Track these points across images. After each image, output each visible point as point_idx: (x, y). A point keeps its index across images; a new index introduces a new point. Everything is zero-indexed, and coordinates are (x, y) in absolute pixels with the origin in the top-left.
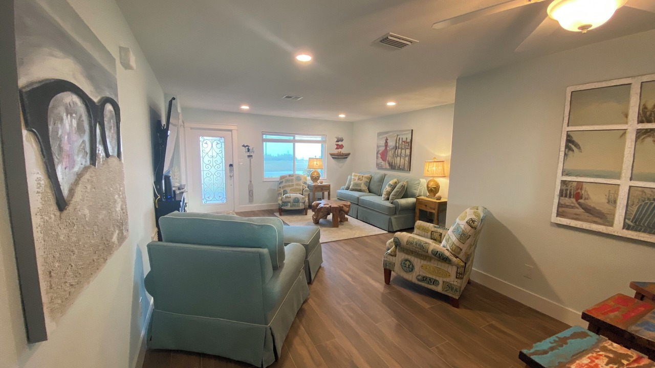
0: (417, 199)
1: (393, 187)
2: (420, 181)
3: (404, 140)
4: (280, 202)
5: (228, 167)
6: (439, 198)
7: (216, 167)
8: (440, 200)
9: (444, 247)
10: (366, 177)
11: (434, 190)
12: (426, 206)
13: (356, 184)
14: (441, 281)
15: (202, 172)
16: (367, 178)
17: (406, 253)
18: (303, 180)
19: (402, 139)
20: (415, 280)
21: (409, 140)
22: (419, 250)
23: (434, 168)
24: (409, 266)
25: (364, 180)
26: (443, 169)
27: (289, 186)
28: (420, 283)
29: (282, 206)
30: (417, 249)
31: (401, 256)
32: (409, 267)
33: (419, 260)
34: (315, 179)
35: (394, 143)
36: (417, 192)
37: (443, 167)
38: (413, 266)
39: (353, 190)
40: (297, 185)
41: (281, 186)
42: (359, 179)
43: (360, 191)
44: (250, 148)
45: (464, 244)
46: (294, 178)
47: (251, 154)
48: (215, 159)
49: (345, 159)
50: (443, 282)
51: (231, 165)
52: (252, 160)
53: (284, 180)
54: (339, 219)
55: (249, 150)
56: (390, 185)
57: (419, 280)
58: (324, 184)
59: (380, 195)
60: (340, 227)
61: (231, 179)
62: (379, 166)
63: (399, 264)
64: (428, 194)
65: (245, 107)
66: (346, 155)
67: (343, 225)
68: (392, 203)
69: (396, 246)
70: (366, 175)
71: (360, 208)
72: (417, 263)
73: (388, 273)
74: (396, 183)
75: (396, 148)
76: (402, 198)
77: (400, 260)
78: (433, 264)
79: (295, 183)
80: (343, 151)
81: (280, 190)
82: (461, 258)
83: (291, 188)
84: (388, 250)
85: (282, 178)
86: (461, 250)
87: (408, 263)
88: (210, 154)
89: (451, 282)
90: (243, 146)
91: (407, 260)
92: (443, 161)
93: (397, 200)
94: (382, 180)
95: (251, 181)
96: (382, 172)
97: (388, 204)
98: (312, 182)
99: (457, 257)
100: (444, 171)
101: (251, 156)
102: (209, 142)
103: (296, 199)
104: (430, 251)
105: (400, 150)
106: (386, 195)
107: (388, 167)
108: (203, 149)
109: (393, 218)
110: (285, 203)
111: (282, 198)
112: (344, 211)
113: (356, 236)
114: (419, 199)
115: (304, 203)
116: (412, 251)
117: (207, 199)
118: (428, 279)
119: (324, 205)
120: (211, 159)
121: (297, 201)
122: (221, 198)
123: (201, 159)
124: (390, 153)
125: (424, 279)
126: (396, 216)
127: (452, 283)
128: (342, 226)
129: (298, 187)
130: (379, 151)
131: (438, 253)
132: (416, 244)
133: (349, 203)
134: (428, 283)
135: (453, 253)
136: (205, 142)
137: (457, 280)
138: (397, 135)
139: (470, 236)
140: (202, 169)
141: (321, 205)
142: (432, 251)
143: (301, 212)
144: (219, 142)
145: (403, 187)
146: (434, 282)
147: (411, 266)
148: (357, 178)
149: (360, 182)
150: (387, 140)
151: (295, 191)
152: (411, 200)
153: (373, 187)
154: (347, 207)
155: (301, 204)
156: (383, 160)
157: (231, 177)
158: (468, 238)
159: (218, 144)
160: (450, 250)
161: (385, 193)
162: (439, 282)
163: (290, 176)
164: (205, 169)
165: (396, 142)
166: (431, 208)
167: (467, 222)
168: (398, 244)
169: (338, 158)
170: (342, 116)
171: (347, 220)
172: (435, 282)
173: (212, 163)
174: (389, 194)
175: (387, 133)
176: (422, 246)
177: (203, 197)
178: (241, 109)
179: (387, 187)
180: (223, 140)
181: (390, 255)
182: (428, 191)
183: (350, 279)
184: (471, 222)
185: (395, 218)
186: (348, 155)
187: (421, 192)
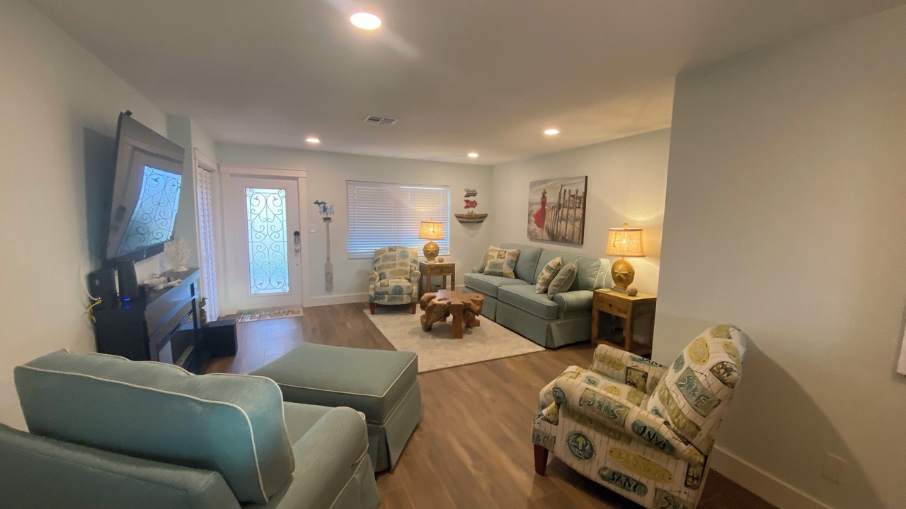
0: (595, 293)
1: (555, 271)
2: (600, 263)
3: (573, 193)
4: (372, 293)
5: (293, 237)
6: (634, 293)
7: (273, 236)
8: (635, 296)
9: (657, 412)
10: (510, 254)
11: (624, 279)
12: (611, 305)
13: (494, 265)
14: (651, 485)
15: (250, 244)
16: (513, 255)
17: (578, 421)
18: (411, 257)
19: (570, 191)
20: (594, 476)
21: (581, 194)
22: (607, 420)
23: (624, 242)
24: (584, 446)
25: (508, 257)
26: (641, 242)
27: (388, 266)
28: (605, 484)
29: (376, 298)
30: (601, 418)
31: (567, 426)
32: (583, 450)
33: (605, 439)
34: (431, 254)
35: (557, 198)
36: (595, 281)
37: (641, 239)
38: (592, 447)
39: (490, 274)
40: (402, 264)
41: (377, 265)
42: (499, 256)
43: (501, 275)
44: (328, 206)
45: (705, 417)
46: (397, 253)
47: (329, 216)
48: (271, 224)
49: (480, 224)
50: (657, 490)
51: (297, 234)
52: (330, 224)
53: (381, 256)
54: (463, 325)
55: (325, 209)
56: (549, 269)
57: (603, 477)
58: (445, 262)
59: (533, 283)
60: (466, 337)
61: (296, 256)
62: (532, 236)
63: (564, 442)
64: (613, 284)
65: (313, 141)
66: (481, 218)
67: (470, 333)
68: (552, 300)
69: (558, 405)
70: (511, 251)
71: (499, 303)
72: (601, 442)
73: (541, 453)
74: (559, 264)
75: (559, 206)
76: (571, 290)
77: (566, 432)
78: (634, 451)
79: (398, 261)
80: (477, 211)
81: (372, 274)
82: (697, 445)
83: (391, 270)
84: (543, 407)
85: (378, 253)
86: (698, 428)
87: (581, 440)
88: (263, 215)
89: (674, 493)
90: (317, 203)
91: (579, 435)
92: (640, 230)
93: (560, 294)
94: (536, 258)
95: (328, 259)
96: (538, 245)
97: (545, 300)
98: (426, 259)
99: (687, 443)
100: (642, 247)
101: (330, 219)
102: (261, 197)
103: (398, 288)
104: (628, 425)
105: (565, 211)
106: (542, 284)
107: (546, 236)
108: (252, 207)
109: (553, 325)
110: (379, 295)
111: (376, 287)
112: (472, 311)
113: (490, 357)
114: (597, 292)
115: (410, 294)
116: (591, 419)
117: (259, 286)
118: (623, 479)
119: (439, 300)
120: (265, 224)
121: (398, 291)
122: (281, 285)
123: (249, 222)
124: (550, 215)
125: (615, 477)
126: (559, 322)
127: (676, 494)
128: (470, 336)
129: (403, 268)
130: (532, 211)
131: (647, 431)
132: (600, 406)
133: (481, 297)
134: (624, 487)
135: (679, 432)
136: (255, 196)
137: (685, 489)
138: (562, 186)
139: (720, 400)
140: (250, 240)
141: (435, 301)
142: (634, 424)
143: (407, 309)
144: (277, 197)
145: (571, 272)
146: (635, 487)
147: (588, 447)
148: (496, 255)
149: (500, 261)
150: (544, 193)
151: (399, 274)
152: (585, 295)
153: (521, 269)
154: (478, 305)
155: (405, 296)
156: (538, 226)
157: (297, 251)
158: (715, 406)
159: (275, 199)
160: (673, 426)
161: (540, 281)
162: (646, 488)
163: (391, 249)
164: (254, 239)
165: (560, 198)
166: (619, 310)
167: (711, 370)
168: (562, 402)
169: (468, 222)
170: (473, 155)
171: (478, 324)
172: (639, 487)
173: (266, 228)
174: (547, 283)
175: (544, 182)
176: (612, 411)
177: (252, 284)
178: (307, 144)
179: (544, 271)
180: (283, 193)
181: (546, 420)
182: (614, 279)
183: (468, 461)
184: (722, 371)
185: (557, 325)
186: (485, 216)
187: (601, 280)
